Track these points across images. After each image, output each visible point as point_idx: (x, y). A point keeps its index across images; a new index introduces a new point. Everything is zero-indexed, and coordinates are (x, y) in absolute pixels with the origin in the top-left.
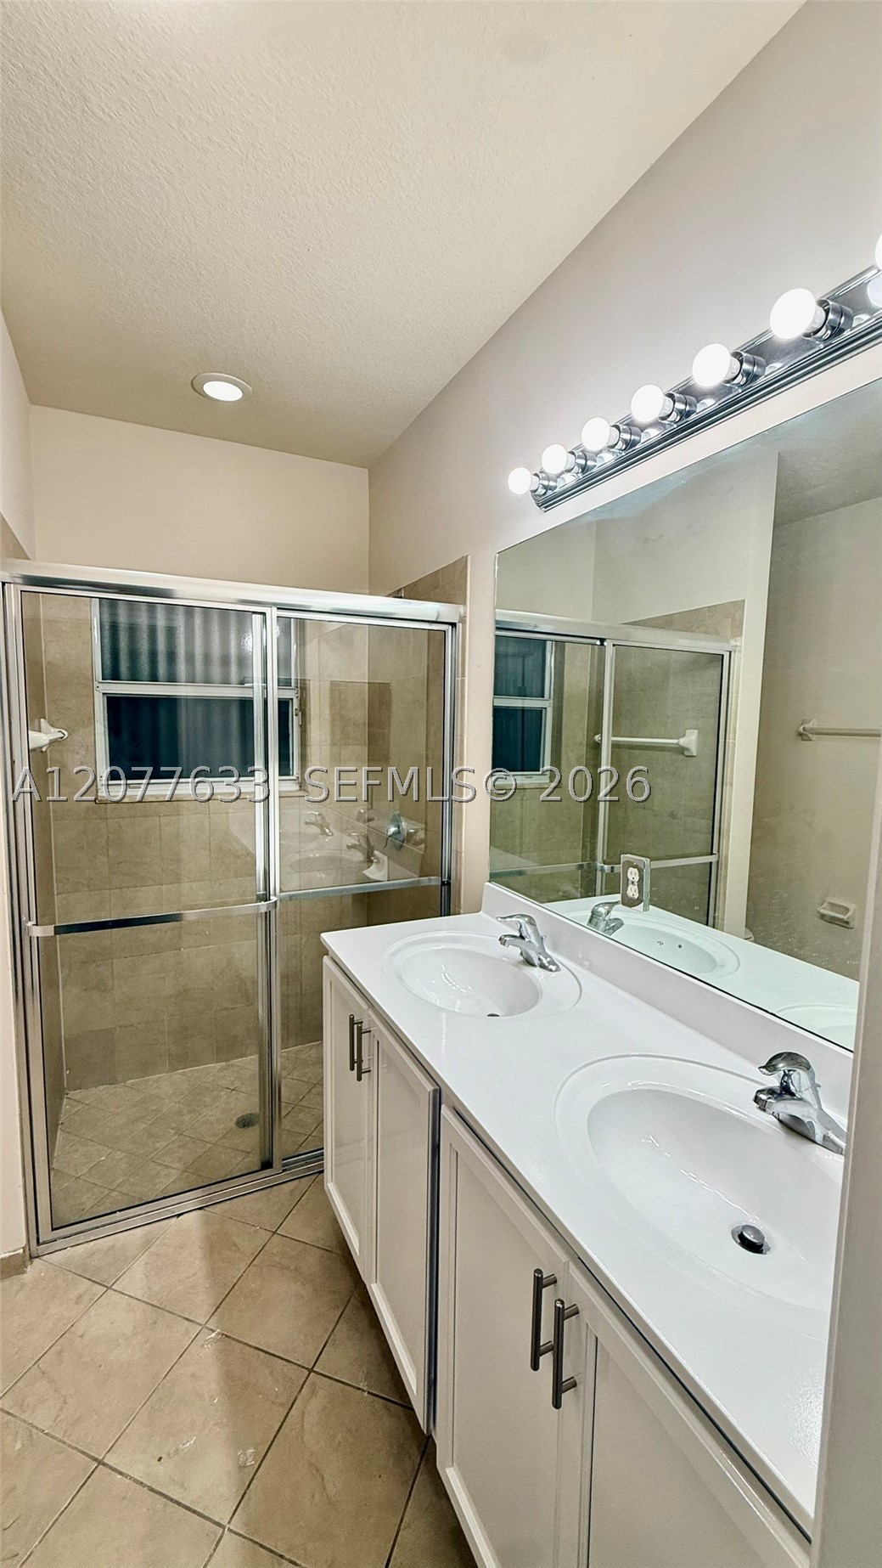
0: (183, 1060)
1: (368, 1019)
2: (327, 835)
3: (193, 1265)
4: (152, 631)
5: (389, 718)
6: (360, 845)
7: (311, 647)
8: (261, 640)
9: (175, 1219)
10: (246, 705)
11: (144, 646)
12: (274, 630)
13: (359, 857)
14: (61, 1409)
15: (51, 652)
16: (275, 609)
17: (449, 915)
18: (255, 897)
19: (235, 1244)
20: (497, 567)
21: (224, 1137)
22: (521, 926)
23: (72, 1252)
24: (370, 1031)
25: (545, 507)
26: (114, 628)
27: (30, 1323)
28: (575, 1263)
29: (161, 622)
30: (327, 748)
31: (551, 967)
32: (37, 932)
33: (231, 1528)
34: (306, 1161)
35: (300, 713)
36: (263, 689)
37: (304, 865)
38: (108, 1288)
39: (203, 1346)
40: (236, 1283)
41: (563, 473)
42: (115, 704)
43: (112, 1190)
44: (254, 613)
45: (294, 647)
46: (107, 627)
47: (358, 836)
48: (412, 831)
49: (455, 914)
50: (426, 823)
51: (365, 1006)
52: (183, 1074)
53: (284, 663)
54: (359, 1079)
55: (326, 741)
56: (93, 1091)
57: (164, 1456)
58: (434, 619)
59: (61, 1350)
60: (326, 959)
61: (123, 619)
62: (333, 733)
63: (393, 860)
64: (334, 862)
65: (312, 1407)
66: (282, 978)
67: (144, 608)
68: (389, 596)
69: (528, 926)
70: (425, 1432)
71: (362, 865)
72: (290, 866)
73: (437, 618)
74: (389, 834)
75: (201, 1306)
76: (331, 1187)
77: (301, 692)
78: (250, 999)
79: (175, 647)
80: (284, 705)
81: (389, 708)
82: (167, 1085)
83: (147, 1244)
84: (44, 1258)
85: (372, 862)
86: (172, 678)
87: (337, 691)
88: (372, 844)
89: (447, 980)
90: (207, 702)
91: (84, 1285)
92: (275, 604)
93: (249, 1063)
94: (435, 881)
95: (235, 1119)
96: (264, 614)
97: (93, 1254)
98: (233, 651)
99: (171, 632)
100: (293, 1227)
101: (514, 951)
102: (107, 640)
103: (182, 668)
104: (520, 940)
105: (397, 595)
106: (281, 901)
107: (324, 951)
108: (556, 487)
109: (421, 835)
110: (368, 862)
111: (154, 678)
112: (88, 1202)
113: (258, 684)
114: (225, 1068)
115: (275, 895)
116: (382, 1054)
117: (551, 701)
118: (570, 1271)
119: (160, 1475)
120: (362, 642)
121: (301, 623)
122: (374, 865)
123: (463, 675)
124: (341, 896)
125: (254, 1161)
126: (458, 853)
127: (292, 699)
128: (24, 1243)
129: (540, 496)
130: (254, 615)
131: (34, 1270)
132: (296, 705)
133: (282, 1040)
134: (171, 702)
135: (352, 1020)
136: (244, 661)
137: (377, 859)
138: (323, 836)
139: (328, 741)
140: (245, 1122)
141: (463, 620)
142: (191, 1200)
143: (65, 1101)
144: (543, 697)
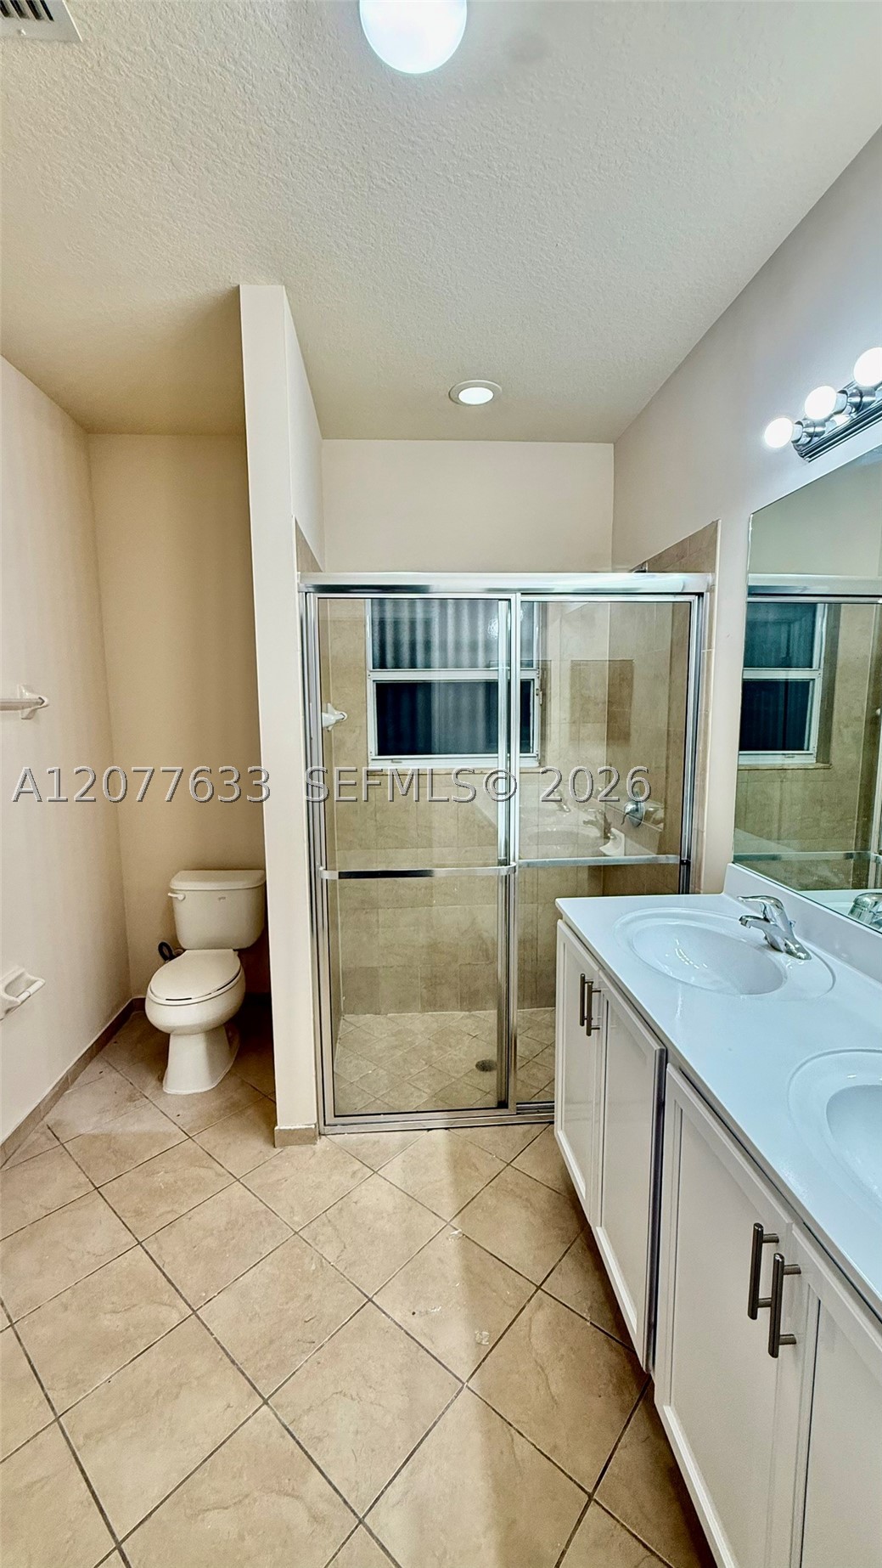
0: (432, 1003)
1: (599, 979)
2: (565, 811)
3: (441, 1173)
4: (413, 623)
5: (631, 696)
6: (597, 821)
7: (553, 628)
8: (505, 625)
9: (426, 1132)
10: (491, 687)
11: (405, 638)
12: (518, 613)
13: (595, 832)
14: (342, 1251)
15: (335, 647)
16: (519, 594)
17: (687, 893)
18: (497, 861)
19: (474, 1165)
20: (751, 529)
21: (466, 1075)
22: (765, 908)
23: (349, 1138)
24: (600, 991)
25: (810, 457)
26: (382, 623)
27: (319, 1182)
28: (797, 1224)
29: (420, 615)
30: (566, 728)
31: (802, 955)
32: (326, 875)
33: (469, 1385)
34: (538, 1110)
35: (541, 693)
36: (507, 672)
37: (541, 838)
38: (375, 1172)
39: (447, 1239)
40: (475, 1197)
41: (831, 416)
42: (383, 689)
43: (378, 1098)
44: (500, 600)
45: (536, 629)
46: (377, 623)
47: (595, 812)
48: (652, 809)
49: (694, 893)
50: (666, 803)
51: (596, 968)
52: (432, 1016)
53: (527, 646)
54: (589, 1034)
55: (565, 719)
56: (362, 1017)
57: (417, 1313)
58: (680, 591)
59: (341, 1209)
60: (560, 922)
61: (389, 616)
62: (572, 713)
63: (631, 838)
64: (571, 838)
65: (539, 1319)
66: (520, 942)
67: (406, 603)
68: (631, 571)
69: (773, 909)
70: (644, 1369)
71: (599, 841)
72: (529, 838)
73: (683, 590)
74: (627, 811)
75: (448, 1206)
76: (560, 1134)
77: (543, 674)
78: (490, 959)
79: (431, 636)
80: (526, 686)
81: (631, 686)
82: (419, 1023)
83: (403, 1147)
84: (328, 1136)
85: (608, 838)
86: (428, 665)
87: (578, 670)
88: (609, 821)
89: (681, 955)
90: (457, 686)
91: (358, 1165)
92: (519, 590)
93: (490, 1016)
94: (673, 859)
95: (475, 1063)
96: (509, 600)
97: (364, 1143)
98: (481, 638)
99: (427, 624)
100: (525, 1162)
101: (758, 934)
102: (376, 634)
103: (436, 655)
104: (765, 923)
105: (641, 570)
106: (520, 867)
107: (559, 915)
108: (823, 432)
109: (660, 814)
110: (605, 838)
111: (413, 665)
112: (359, 1104)
113: (502, 667)
114: (467, 1017)
115: (514, 861)
116: (612, 1015)
117: (821, 671)
118: (793, 1232)
119: (415, 1325)
120: (603, 619)
121: (544, 606)
122: (611, 841)
123: (710, 647)
124: (577, 868)
125: (492, 1100)
126: (700, 832)
127: (533, 680)
128: (316, 1121)
129: (804, 445)
130: (500, 602)
131: (322, 1143)
132: (537, 685)
133: (518, 1001)
134: (427, 686)
135: (583, 979)
136: (489, 646)
137: (614, 835)
138: (561, 812)
139: (568, 720)
140: (484, 1067)
141: (711, 589)
142: (440, 1120)
143: (342, 1021)
144: (811, 667)
